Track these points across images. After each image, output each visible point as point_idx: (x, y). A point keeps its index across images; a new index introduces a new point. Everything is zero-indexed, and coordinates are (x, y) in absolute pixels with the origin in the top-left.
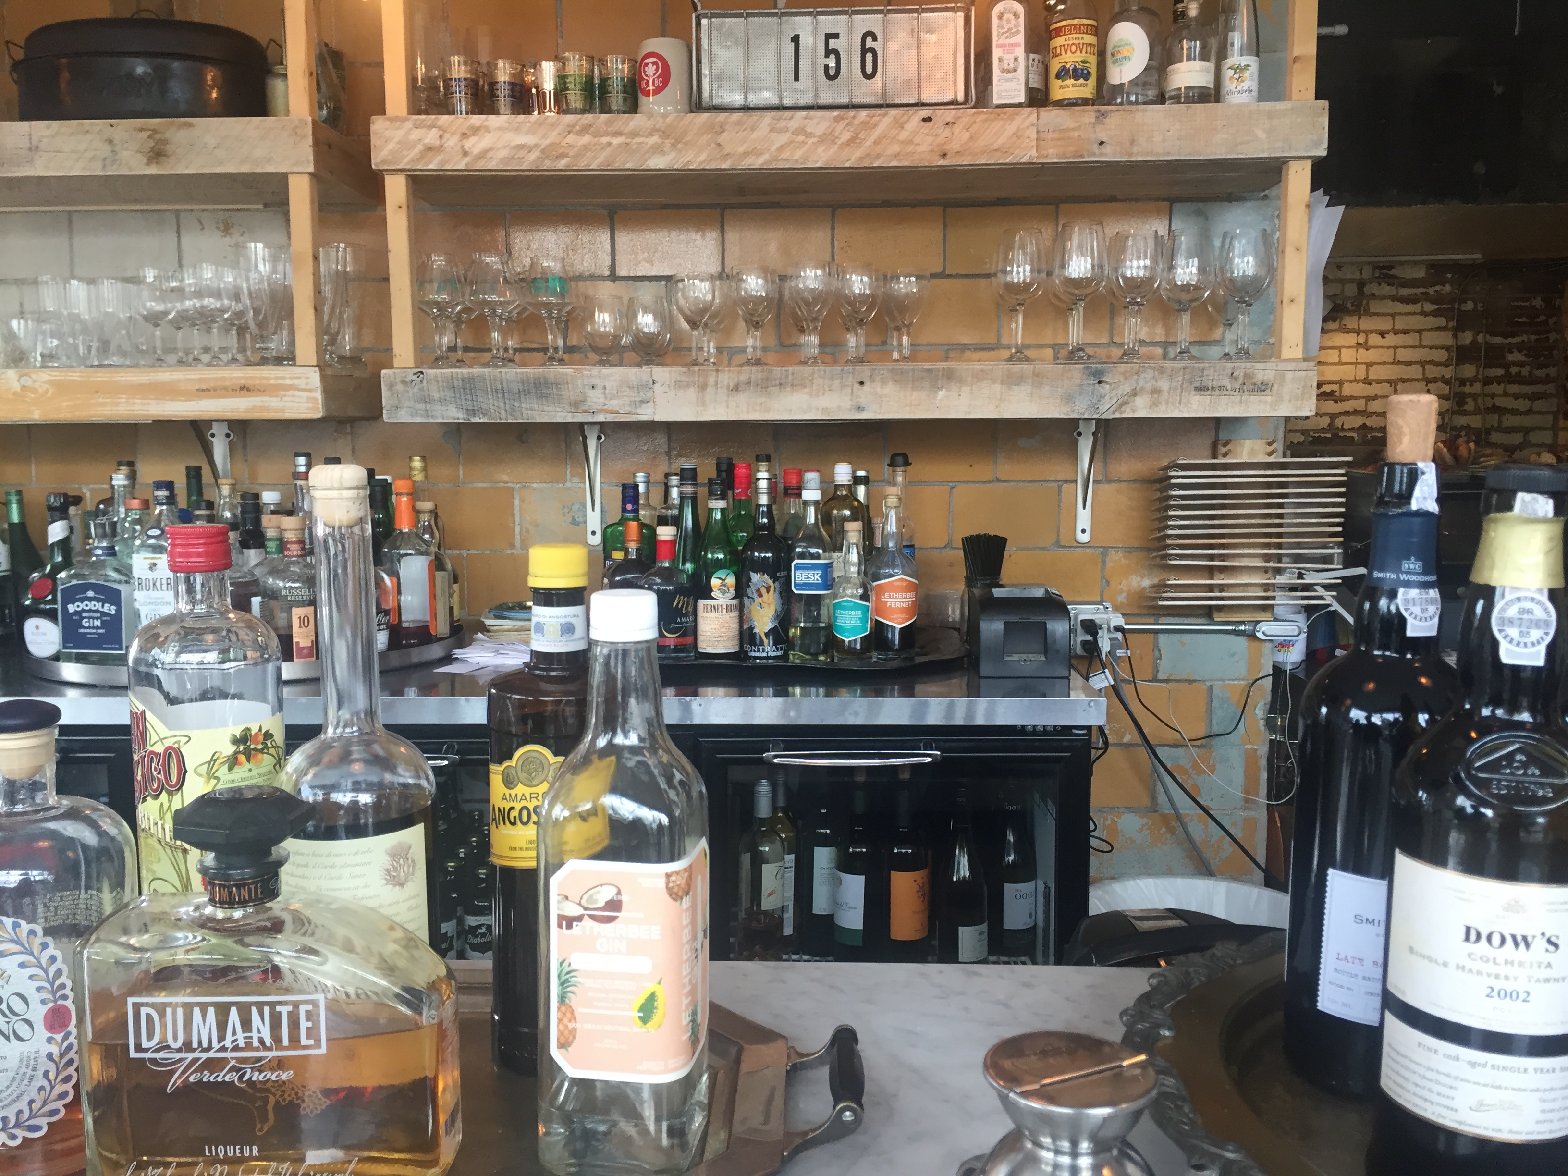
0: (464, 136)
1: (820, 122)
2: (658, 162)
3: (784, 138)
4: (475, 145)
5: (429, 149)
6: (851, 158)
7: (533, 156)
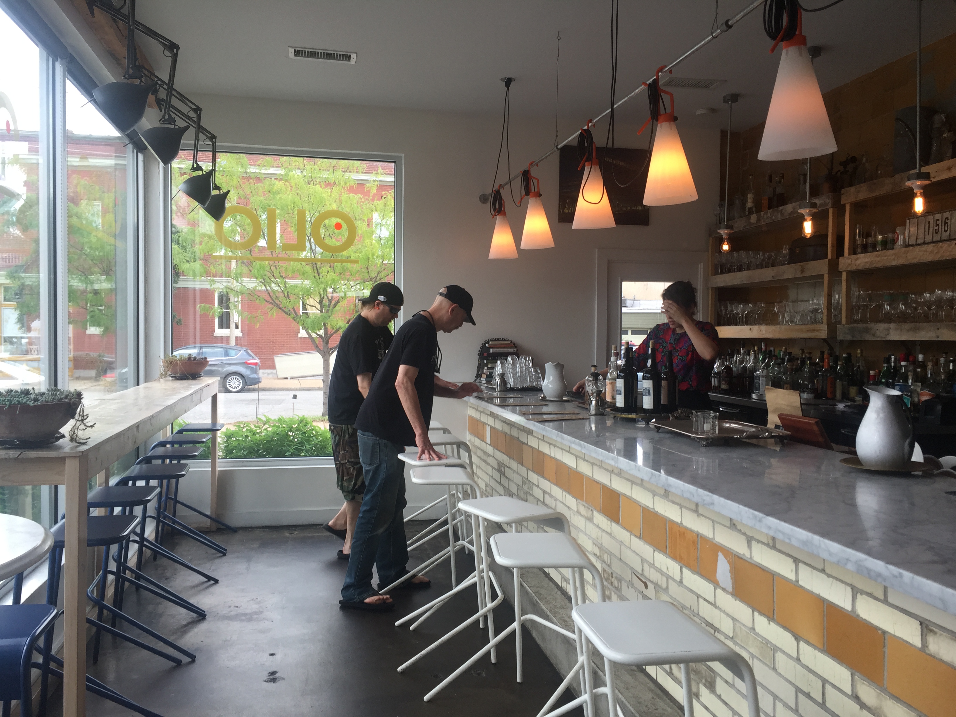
0: (856, 260)
1: (930, 247)
2: (894, 263)
3: (921, 253)
4: (858, 262)
5: (849, 264)
6: (937, 258)
7: (868, 265)
